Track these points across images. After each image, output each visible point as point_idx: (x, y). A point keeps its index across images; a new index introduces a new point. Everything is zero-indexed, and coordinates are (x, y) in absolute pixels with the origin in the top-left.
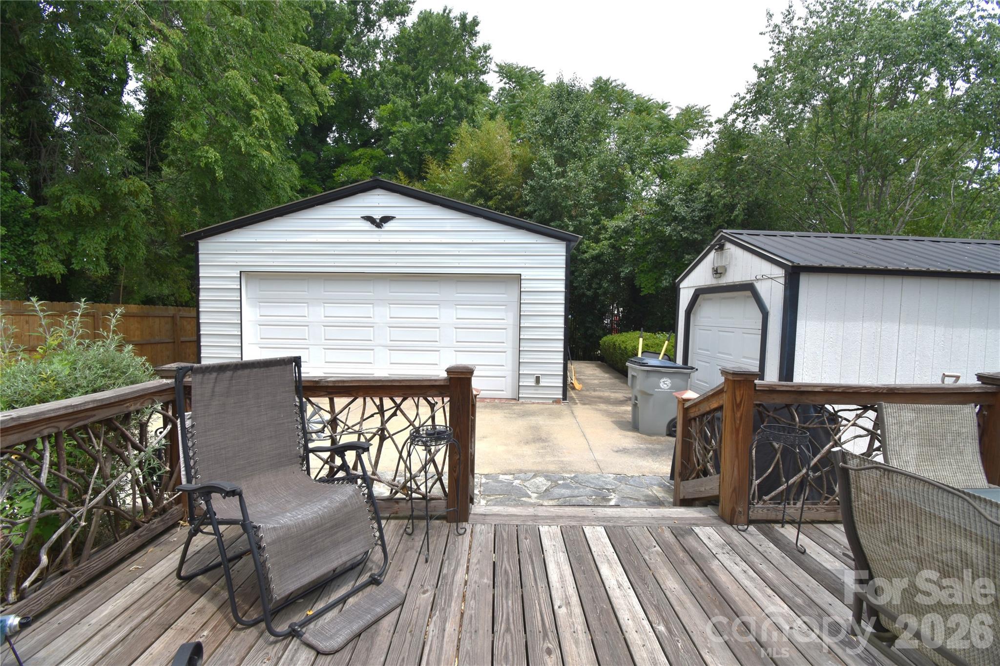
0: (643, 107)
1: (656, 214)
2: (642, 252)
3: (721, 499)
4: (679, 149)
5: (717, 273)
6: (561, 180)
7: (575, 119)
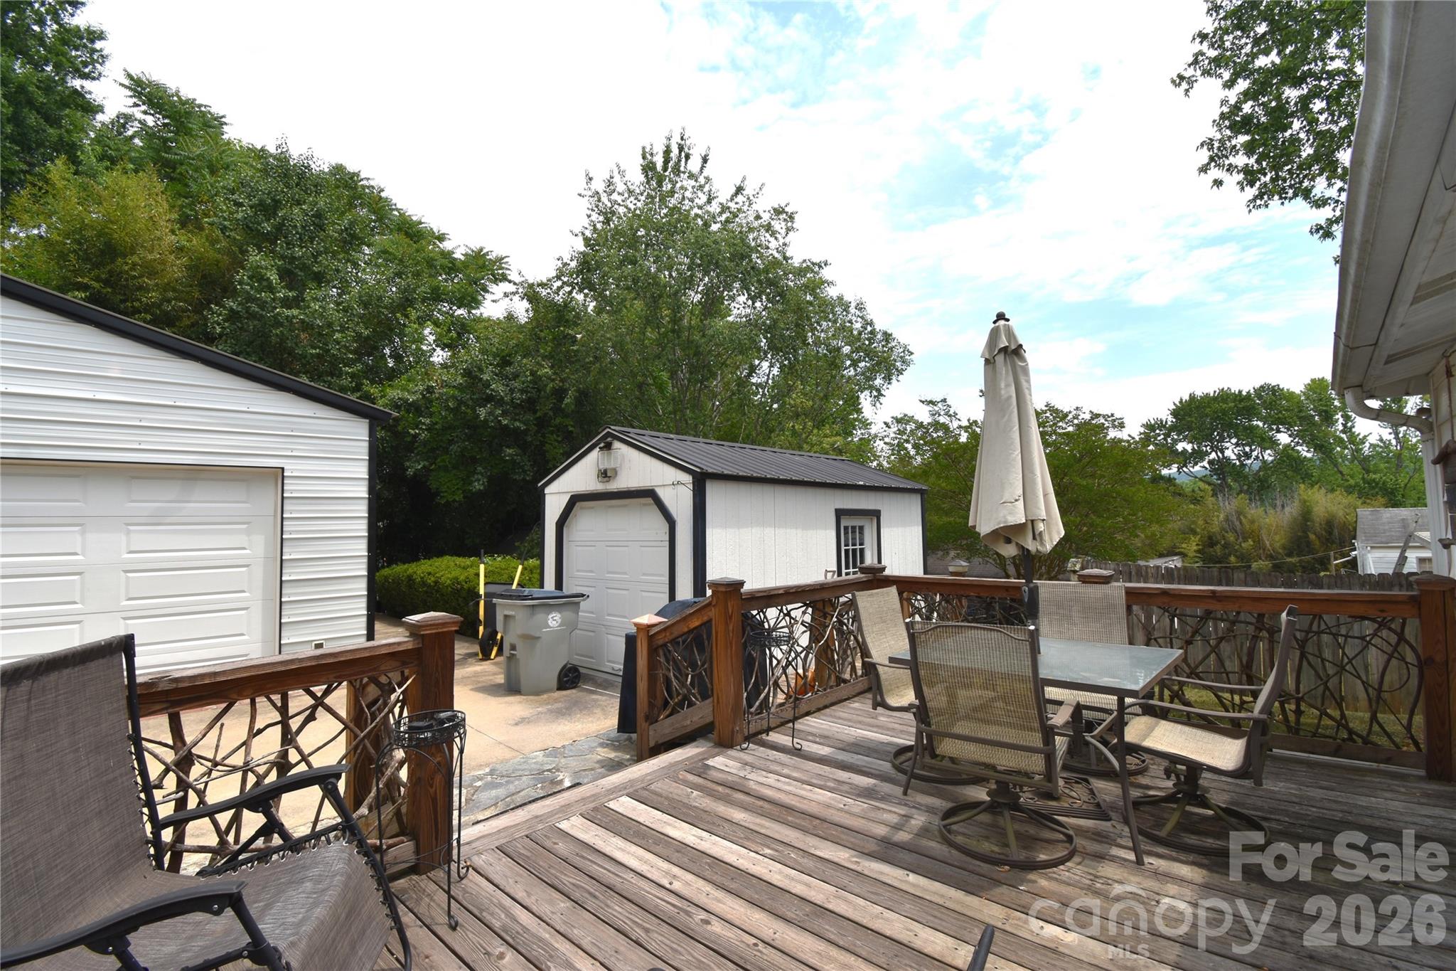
0: (412, 231)
1: (460, 388)
2: (441, 441)
3: (717, 724)
4: (472, 301)
5: (606, 476)
6: (295, 312)
7: (317, 221)
